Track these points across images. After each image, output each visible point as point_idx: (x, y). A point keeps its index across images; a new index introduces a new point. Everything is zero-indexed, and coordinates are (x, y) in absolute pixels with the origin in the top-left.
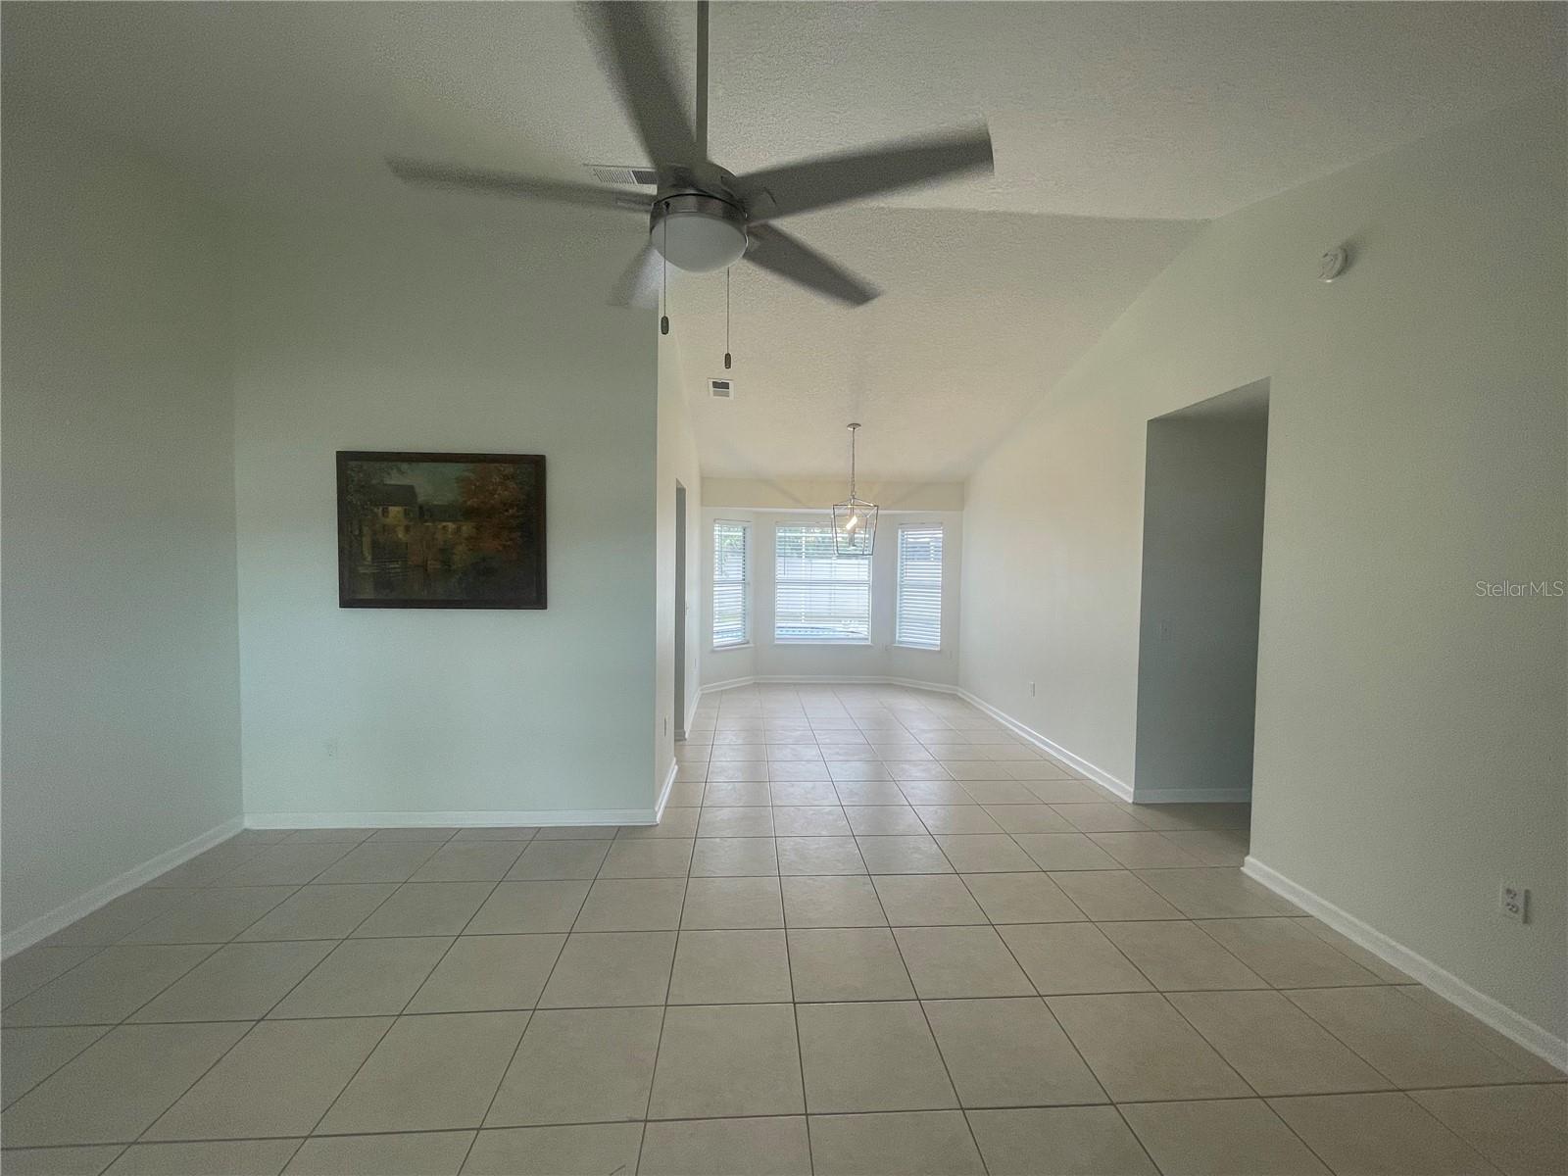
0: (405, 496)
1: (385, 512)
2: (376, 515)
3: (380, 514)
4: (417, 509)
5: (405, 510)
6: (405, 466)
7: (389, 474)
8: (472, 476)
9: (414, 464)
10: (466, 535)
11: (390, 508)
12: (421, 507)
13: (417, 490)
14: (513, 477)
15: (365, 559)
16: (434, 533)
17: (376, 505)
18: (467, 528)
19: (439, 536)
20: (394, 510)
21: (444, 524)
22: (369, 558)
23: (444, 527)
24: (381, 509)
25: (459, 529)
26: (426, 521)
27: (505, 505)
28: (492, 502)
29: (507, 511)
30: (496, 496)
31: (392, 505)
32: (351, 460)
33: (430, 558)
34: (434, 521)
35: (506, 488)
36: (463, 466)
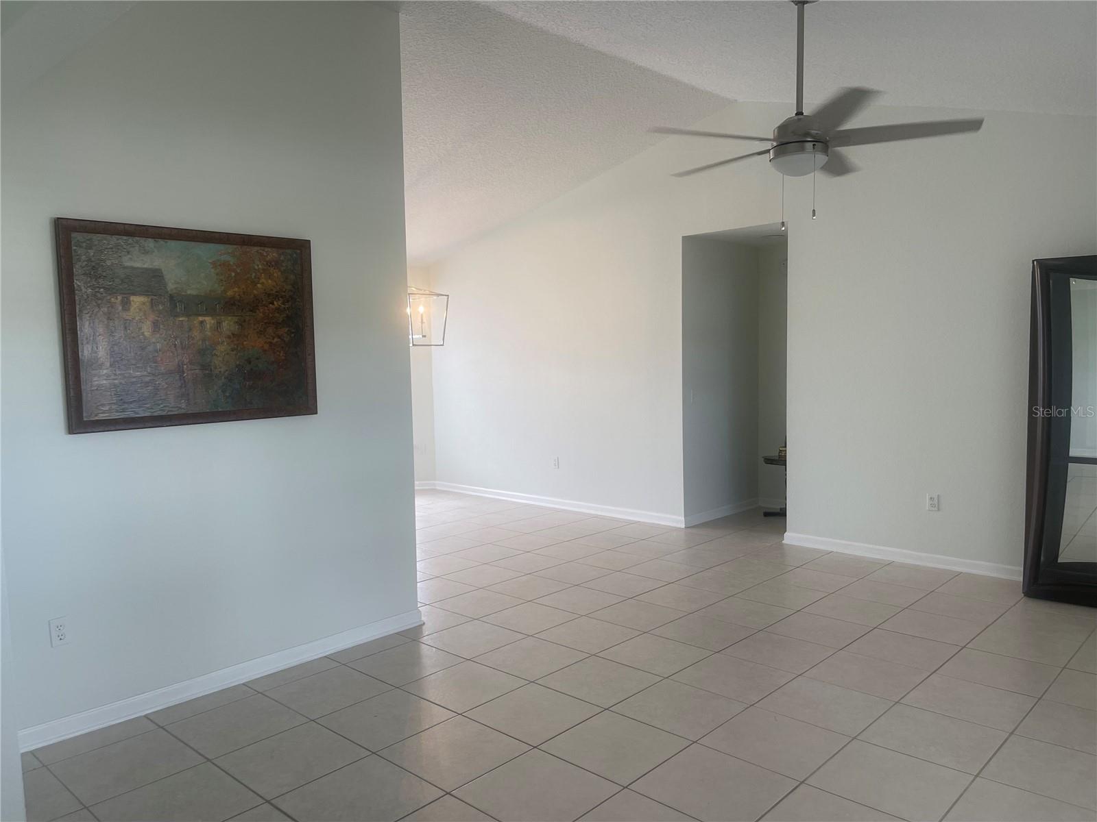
0: (151, 283)
1: (126, 305)
2: (113, 306)
3: (119, 307)
4: (167, 298)
5: (152, 300)
6: (150, 243)
7: (129, 253)
8: (232, 261)
9: (161, 242)
10: (229, 333)
11: (132, 298)
12: (171, 297)
13: (166, 275)
14: (276, 264)
15: (100, 365)
16: (190, 330)
17: (113, 294)
18: (229, 324)
19: (195, 333)
20: (137, 301)
21: (201, 319)
22: (107, 363)
23: (202, 322)
24: (120, 298)
25: (219, 323)
27: (269, 295)
28: (255, 292)
29: (272, 303)
30: (259, 286)
31: (134, 294)
32: (75, 230)
33: (186, 361)
34: (188, 316)
35: (270, 276)
36: (221, 247)
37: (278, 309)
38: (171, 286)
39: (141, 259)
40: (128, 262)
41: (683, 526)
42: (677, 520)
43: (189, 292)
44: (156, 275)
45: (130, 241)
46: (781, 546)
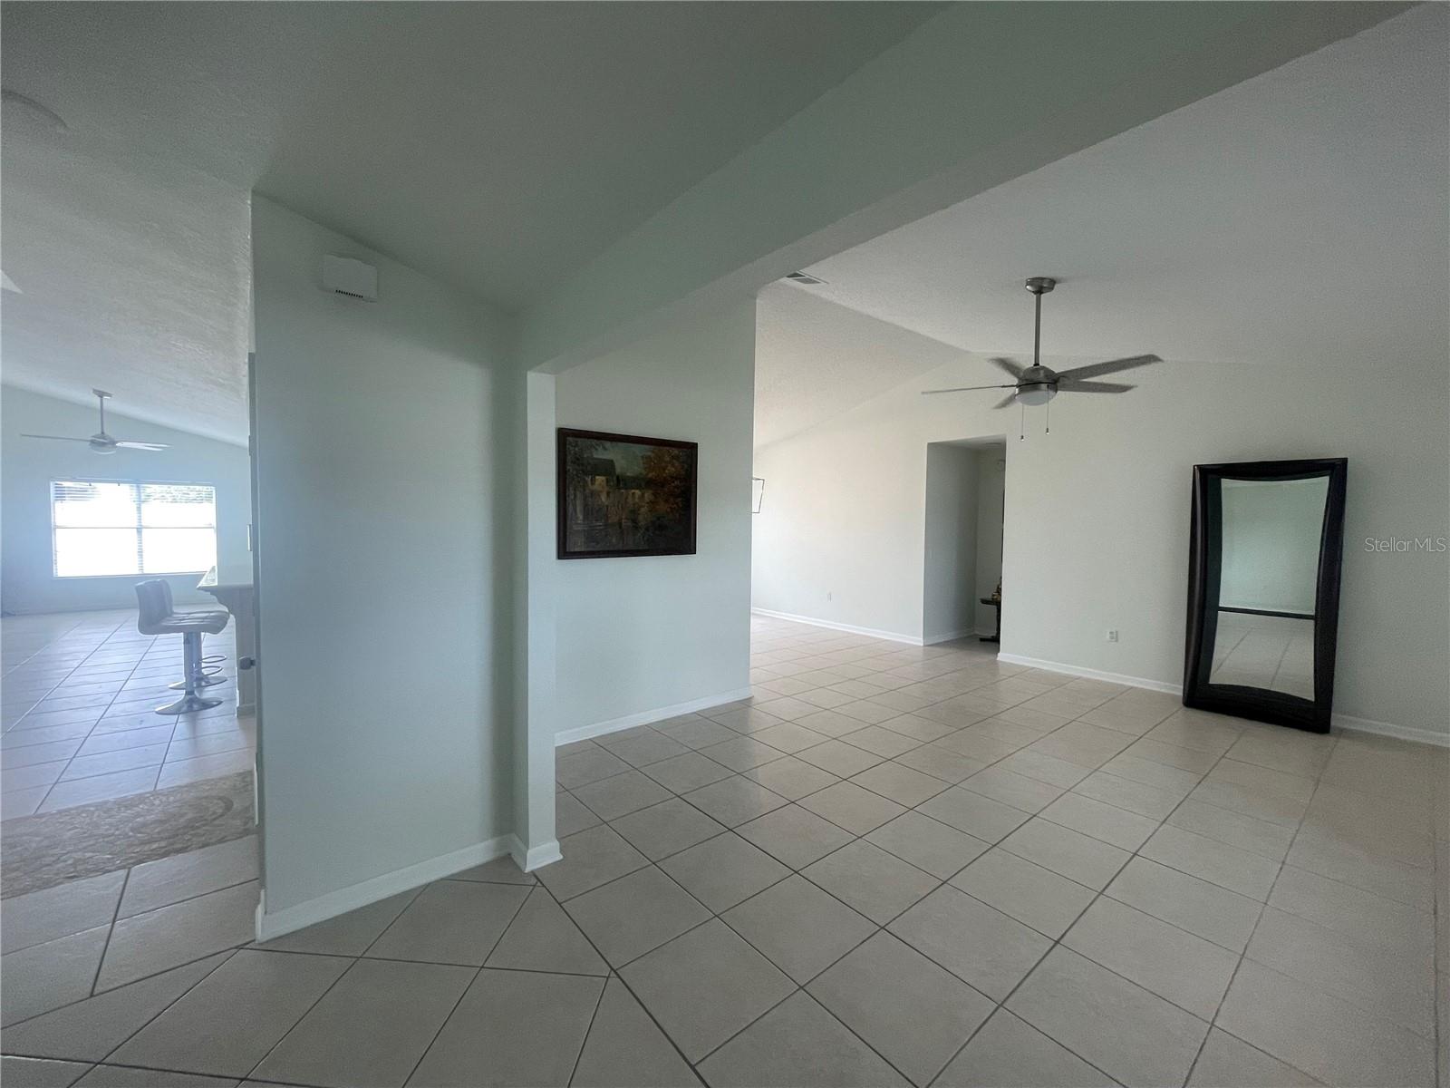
0: (607, 468)
1: (593, 481)
2: (586, 482)
3: (589, 483)
4: (615, 478)
5: (607, 479)
6: (608, 444)
7: (597, 449)
8: (652, 455)
9: (614, 443)
10: (648, 501)
11: (597, 477)
12: (618, 477)
13: (616, 464)
14: (676, 457)
15: (577, 518)
16: (627, 498)
17: (586, 475)
18: (648, 495)
19: (630, 500)
20: (600, 479)
21: (633, 491)
22: (581, 517)
23: (633, 493)
24: (590, 477)
25: (643, 495)
26: (620, 489)
27: (672, 477)
28: (665, 475)
29: (673, 482)
30: (667, 471)
31: (598, 475)
32: (569, 436)
33: (623, 517)
34: (626, 489)
35: (673, 465)
36: (647, 447)
37: (677, 486)
38: (618, 471)
39: (602, 453)
40: (596, 455)
41: (922, 645)
42: (918, 640)
43: (628, 474)
44: (611, 463)
45: (598, 442)
46: (995, 663)
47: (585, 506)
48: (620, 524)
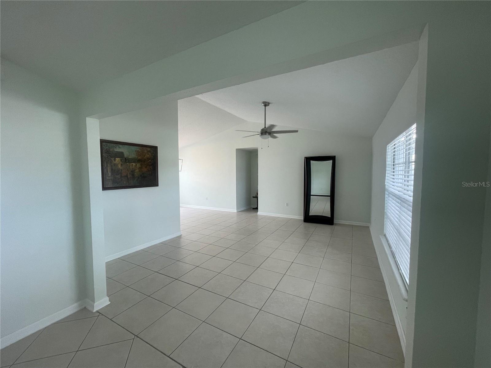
0: (121, 155)
1: (115, 160)
3: (113, 161)
4: (124, 159)
5: (121, 159)
6: (121, 146)
7: (116, 148)
8: (140, 150)
9: (123, 146)
10: (138, 167)
11: (116, 158)
12: (125, 158)
13: (124, 153)
14: (150, 151)
15: (109, 174)
16: (129, 166)
17: (111, 157)
18: (138, 165)
19: (131, 167)
20: (117, 159)
21: (132, 164)
22: (110, 174)
24: (113, 159)
25: (136, 165)
26: (127, 163)
27: (148, 159)
28: (145, 158)
30: (146, 156)
32: (104, 142)
33: (129, 173)
34: (129, 163)
35: (148, 154)
36: (137, 147)
37: (150, 162)
38: (125, 156)
39: (118, 149)
40: (116, 150)
41: (236, 212)
43: (129, 157)
44: (122, 153)
45: (116, 145)
46: (257, 215)
47: (112, 169)
48: (127, 176)
